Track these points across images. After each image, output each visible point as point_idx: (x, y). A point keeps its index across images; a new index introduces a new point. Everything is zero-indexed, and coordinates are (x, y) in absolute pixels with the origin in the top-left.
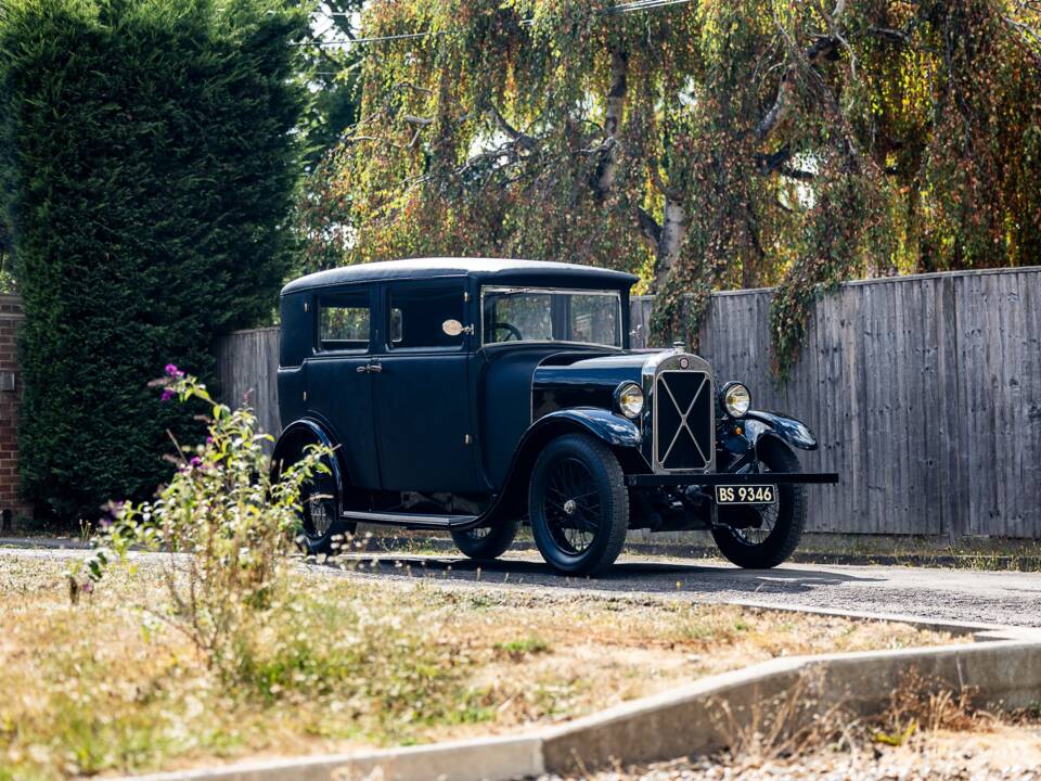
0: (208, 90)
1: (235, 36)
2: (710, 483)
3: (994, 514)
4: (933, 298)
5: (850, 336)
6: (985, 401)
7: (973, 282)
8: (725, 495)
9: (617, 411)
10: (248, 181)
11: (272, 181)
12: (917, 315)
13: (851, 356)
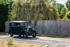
0: (4, 8)
1: (5, 5)
2: (32, 34)
3: (46, 33)
4: (43, 22)
5: (39, 23)
6: (45, 27)
7: (45, 21)
8: (33, 34)
9: (27, 30)
10: (6, 13)
11: (7, 13)
12: (42, 22)
13: (39, 24)
